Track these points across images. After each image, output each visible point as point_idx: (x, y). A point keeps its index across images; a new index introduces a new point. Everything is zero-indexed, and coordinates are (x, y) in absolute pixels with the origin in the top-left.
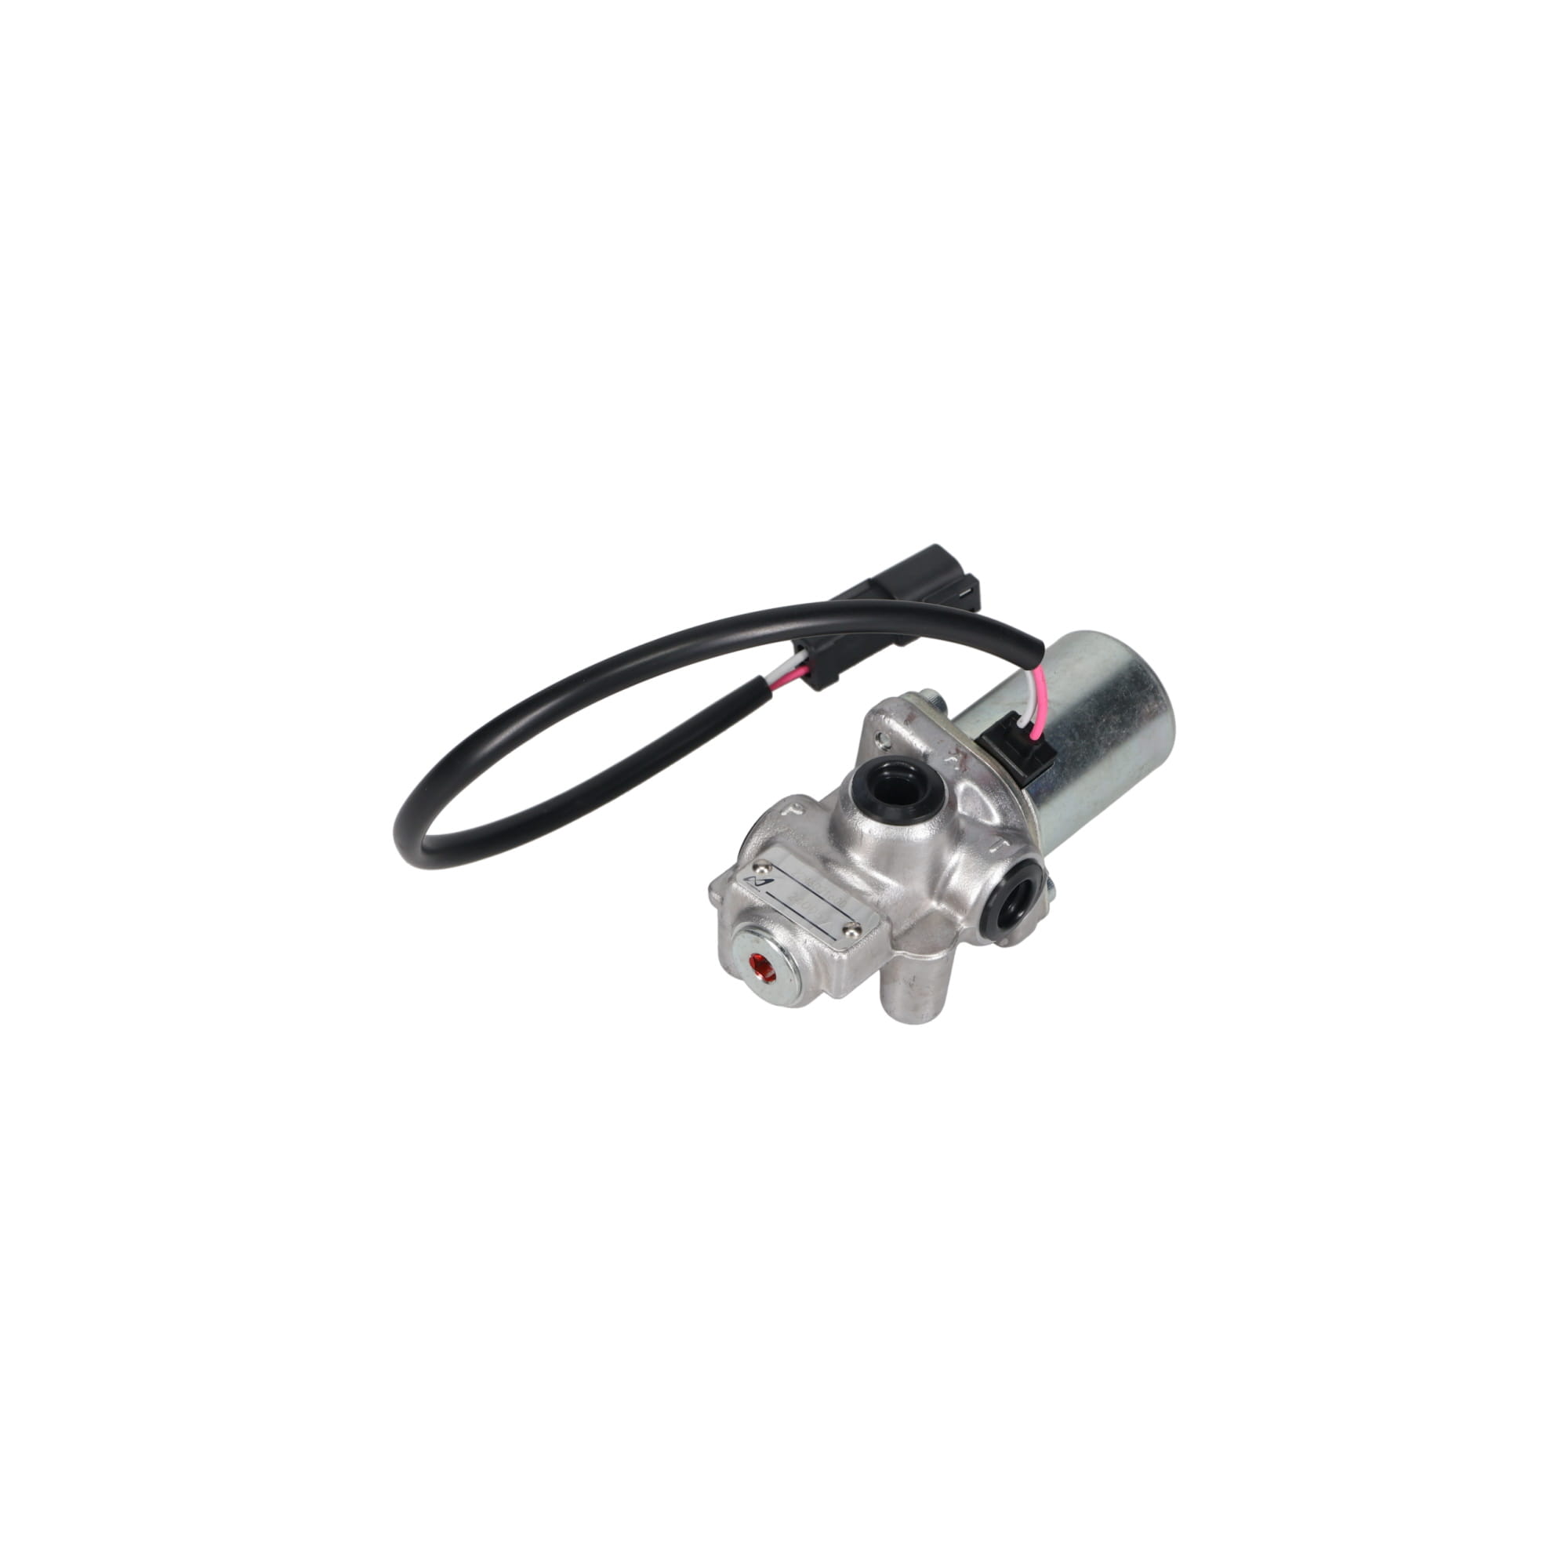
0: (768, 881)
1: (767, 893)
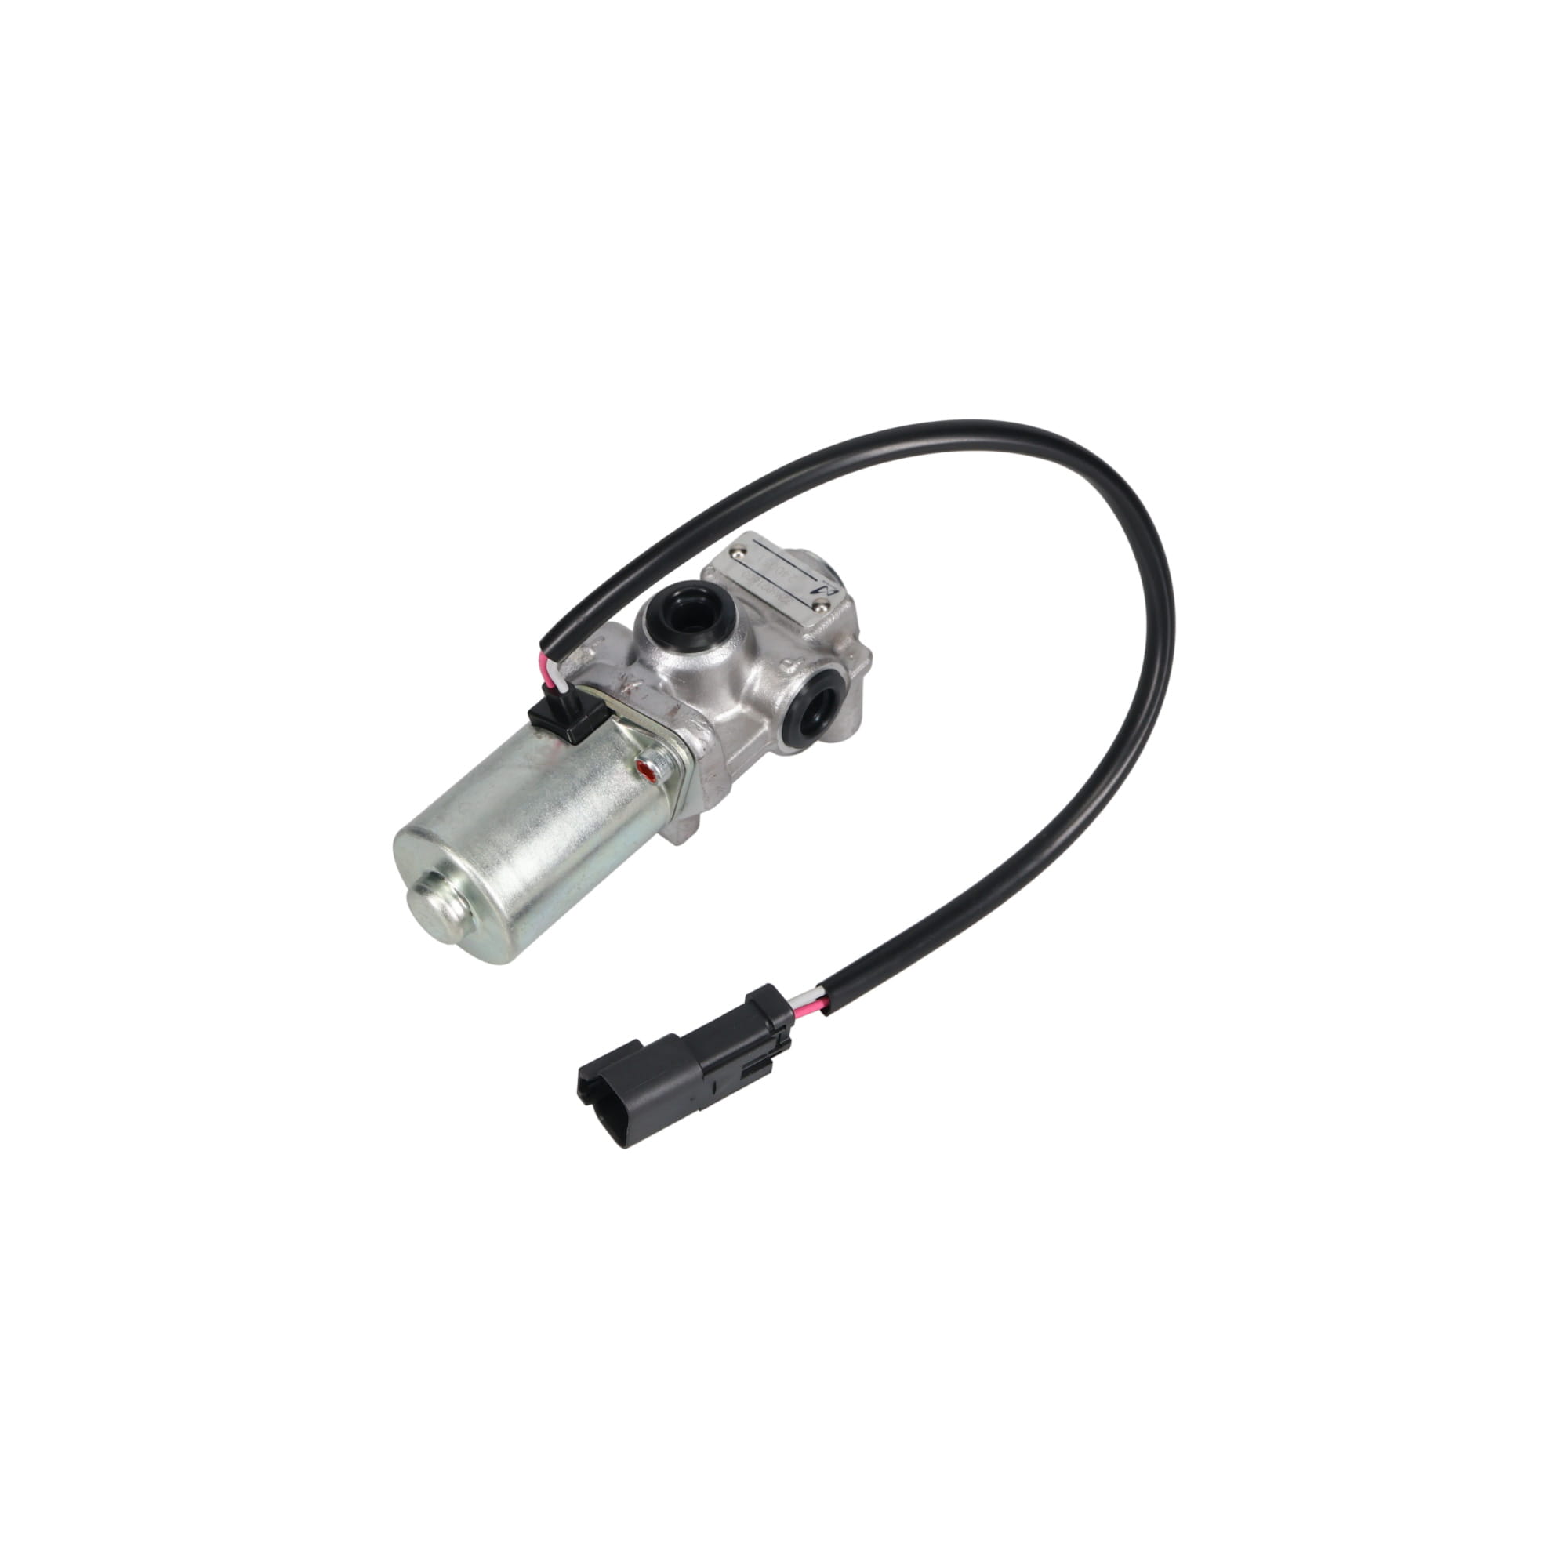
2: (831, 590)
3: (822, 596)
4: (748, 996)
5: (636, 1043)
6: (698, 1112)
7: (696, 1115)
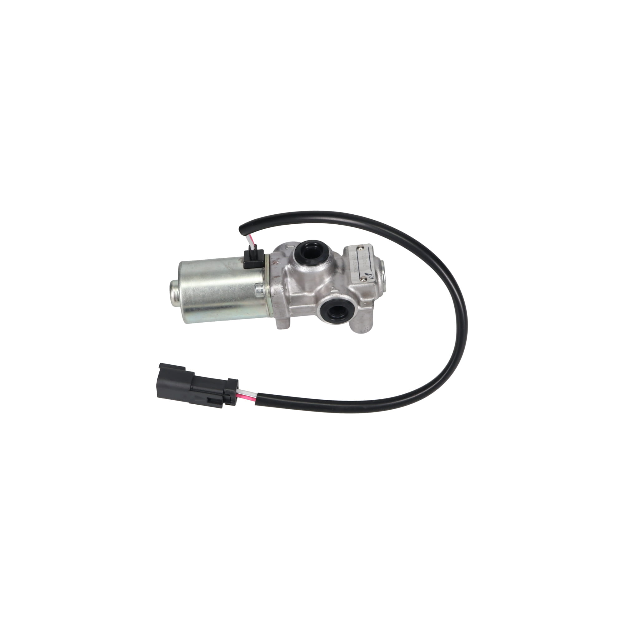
0: (367, 274)
1: (371, 271)
2: (372, 276)
3: (367, 277)
4: (229, 379)
5: (184, 368)
6: (189, 403)
7: (187, 404)
